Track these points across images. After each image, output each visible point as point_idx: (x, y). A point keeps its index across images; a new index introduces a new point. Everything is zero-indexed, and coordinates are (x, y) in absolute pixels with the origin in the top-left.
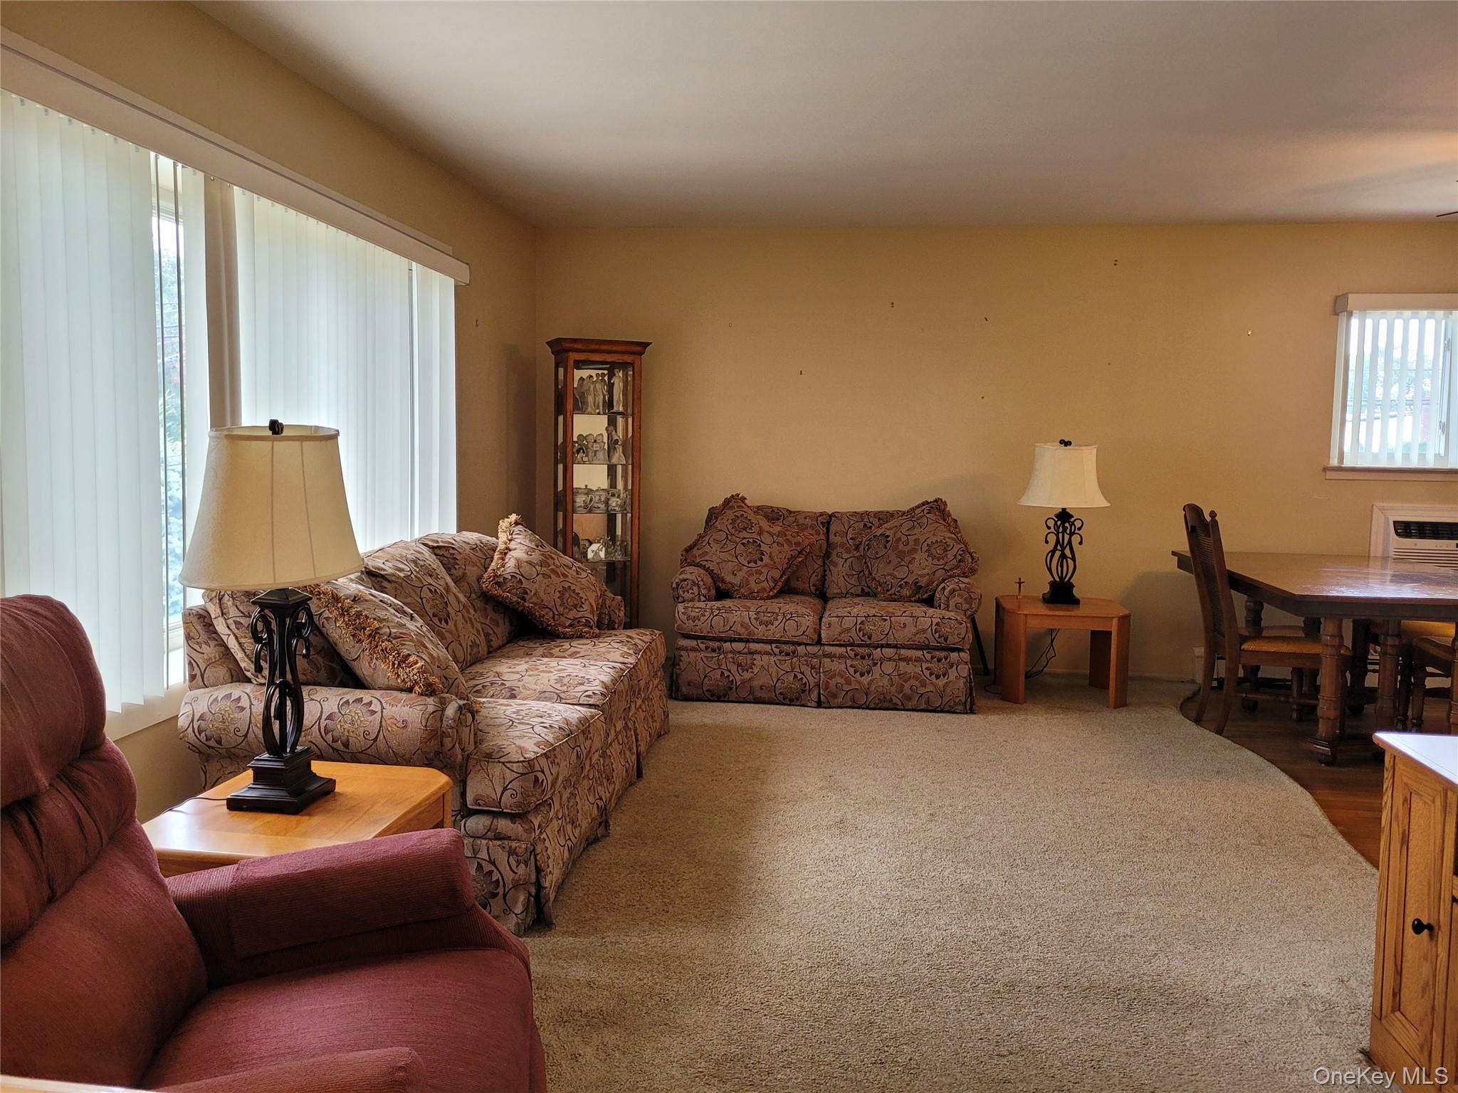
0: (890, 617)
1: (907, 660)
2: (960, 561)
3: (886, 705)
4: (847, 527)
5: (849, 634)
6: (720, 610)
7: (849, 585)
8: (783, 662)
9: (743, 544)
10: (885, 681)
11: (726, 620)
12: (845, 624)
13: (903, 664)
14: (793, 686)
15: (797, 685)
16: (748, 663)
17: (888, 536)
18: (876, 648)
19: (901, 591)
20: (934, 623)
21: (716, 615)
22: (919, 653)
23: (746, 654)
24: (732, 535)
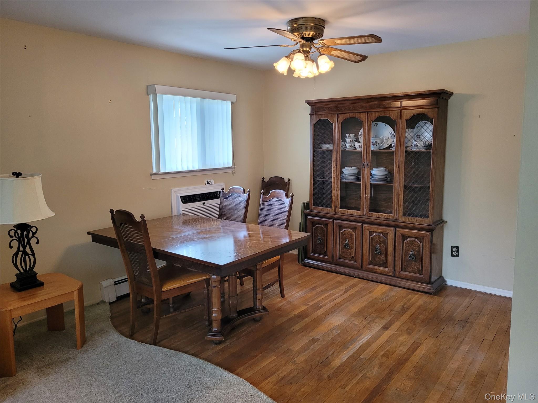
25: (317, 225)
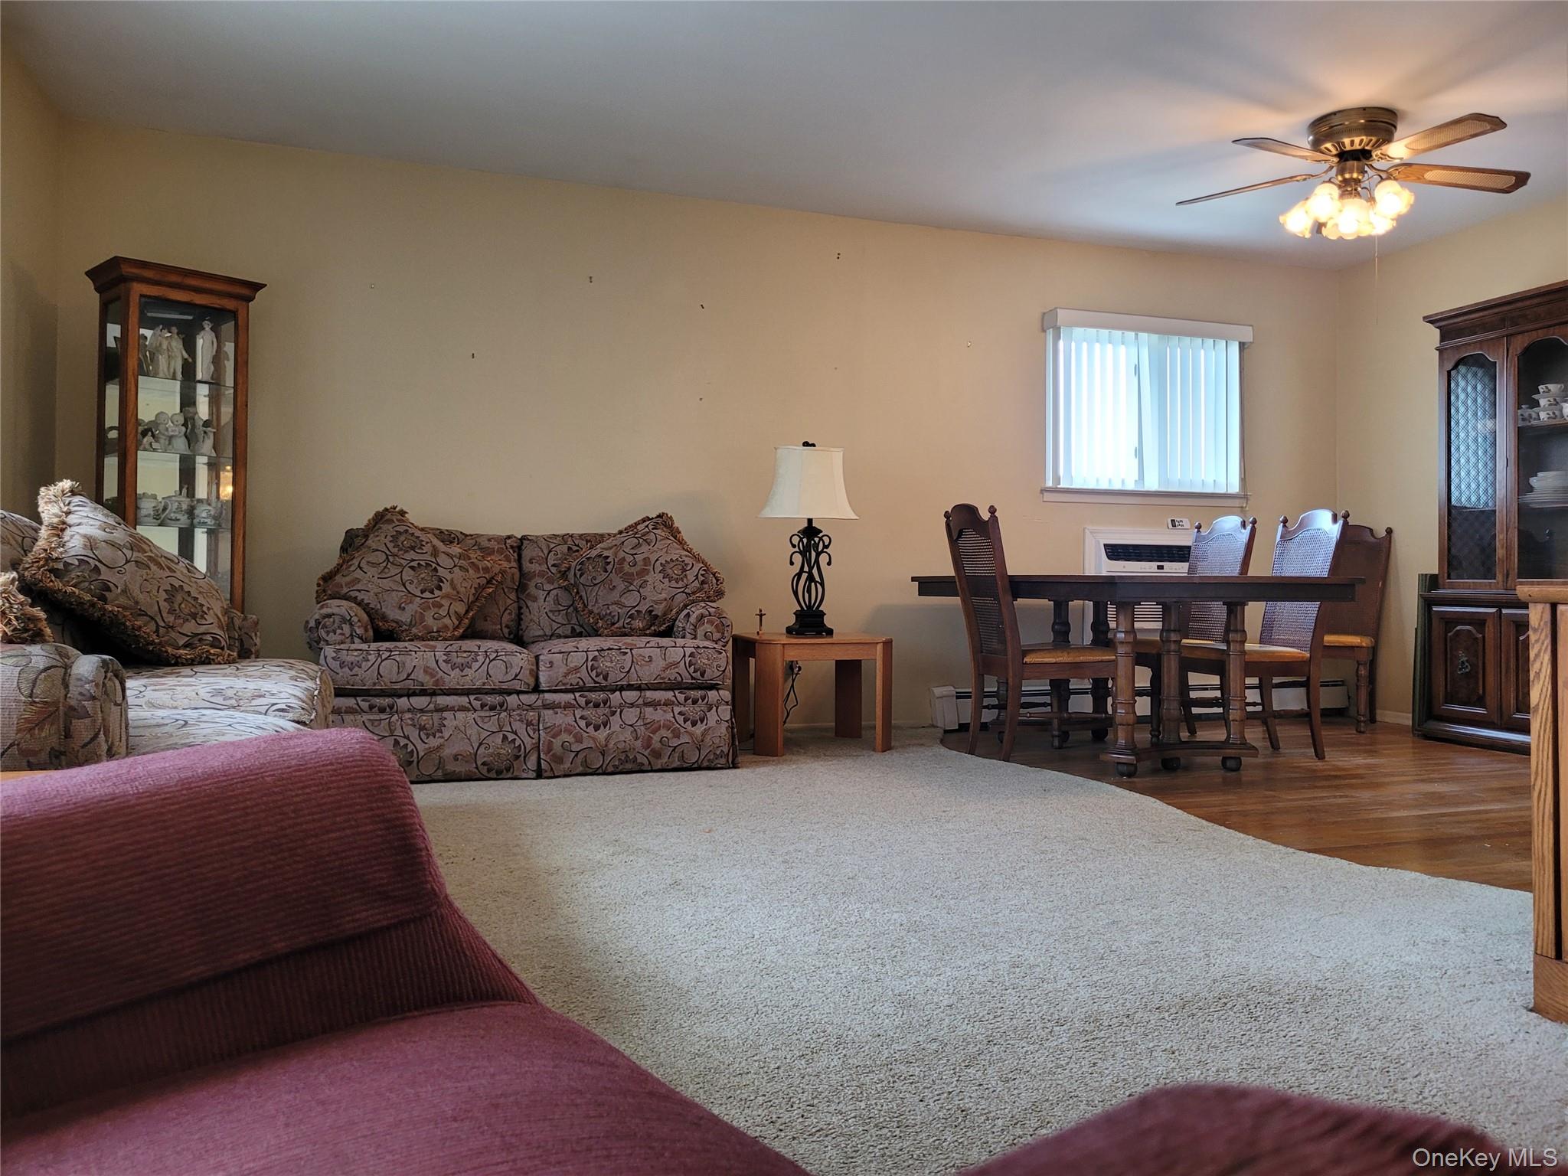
0: (631, 649)
1: (654, 704)
2: (703, 583)
3: (629, 766)
4: (546, 552)
5: (578, 675)
6: (391, 651)
7: (555, 625)
8: (486, 720)
9: (412, 568)
10: (628, 735)
11: (401, 666)
12: (571, 662)
13: (649, 710)
14: (502, 751)
15: (507, 750)
16: (436, 724)
17: (607, 557)
18: (613, 691)
19: (632, 622)
20: (687, 654)
21: (386, 659)
22: (669, 695)
23: (431, 711)
24: (394, 555)
25: (1458, 628)
